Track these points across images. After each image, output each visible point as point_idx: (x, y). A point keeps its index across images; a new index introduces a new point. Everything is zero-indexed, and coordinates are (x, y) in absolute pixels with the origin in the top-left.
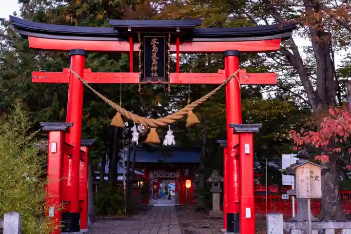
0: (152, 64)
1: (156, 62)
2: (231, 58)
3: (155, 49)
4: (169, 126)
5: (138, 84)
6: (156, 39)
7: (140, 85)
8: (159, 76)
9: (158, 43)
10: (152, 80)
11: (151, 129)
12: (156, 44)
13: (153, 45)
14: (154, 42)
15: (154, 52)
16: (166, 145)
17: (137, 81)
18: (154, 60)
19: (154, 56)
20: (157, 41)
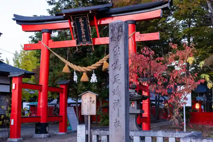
0: (82, 34)
1: (84, 32)
2: (130, 25)
3: (82, 25)
4: (94, 71)
5: (76, 46)
6: (82, 19)
7: (77, 47)
8: (87, 41)
9: (83, 21)
10: (84, 44)
11: (84, 73)
12: (82, 22)
13: (80, 22)
14: (81, 20)
15: (82, 26)
16: (92, 82)
17: (75, 45)
18: (82, 31)
19: (82, 29)
20: (82, 20)
